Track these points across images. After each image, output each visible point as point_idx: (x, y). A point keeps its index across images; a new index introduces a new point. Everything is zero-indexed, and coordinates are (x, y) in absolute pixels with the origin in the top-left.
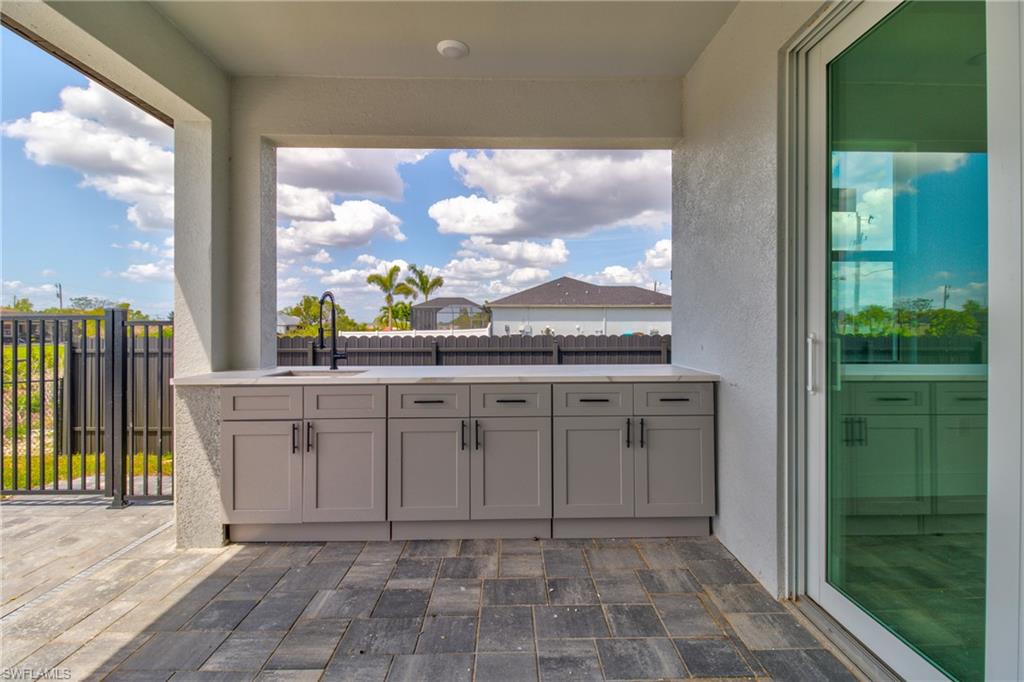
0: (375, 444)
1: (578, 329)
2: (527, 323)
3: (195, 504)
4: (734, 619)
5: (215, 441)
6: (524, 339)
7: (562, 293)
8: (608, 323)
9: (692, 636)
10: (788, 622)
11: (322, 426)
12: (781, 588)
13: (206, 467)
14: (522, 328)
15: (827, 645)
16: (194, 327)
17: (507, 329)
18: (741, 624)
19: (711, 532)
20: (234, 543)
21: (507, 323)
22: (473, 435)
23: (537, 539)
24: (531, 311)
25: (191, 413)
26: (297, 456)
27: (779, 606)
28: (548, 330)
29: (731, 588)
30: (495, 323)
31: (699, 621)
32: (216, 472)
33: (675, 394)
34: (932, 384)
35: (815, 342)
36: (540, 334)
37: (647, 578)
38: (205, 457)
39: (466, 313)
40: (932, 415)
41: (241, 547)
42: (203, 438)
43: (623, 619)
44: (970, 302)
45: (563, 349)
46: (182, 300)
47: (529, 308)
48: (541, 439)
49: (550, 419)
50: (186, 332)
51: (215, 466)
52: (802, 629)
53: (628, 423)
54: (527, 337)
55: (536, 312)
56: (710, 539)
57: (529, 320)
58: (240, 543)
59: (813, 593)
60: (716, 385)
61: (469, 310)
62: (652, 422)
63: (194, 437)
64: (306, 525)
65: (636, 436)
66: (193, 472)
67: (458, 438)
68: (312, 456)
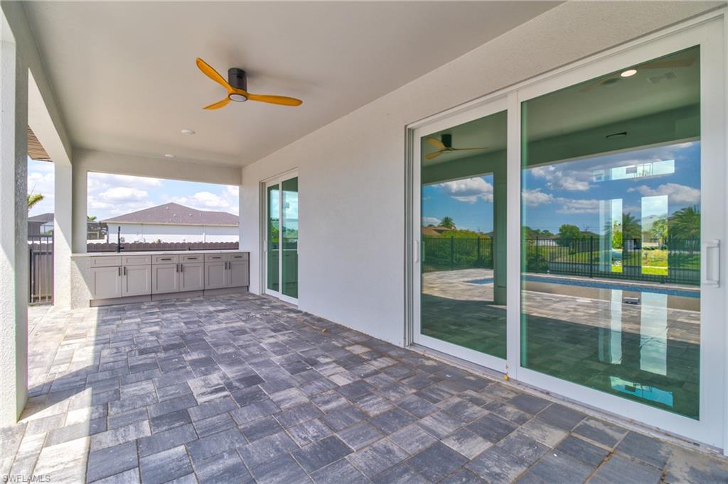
0: (147, 272)
2: (140, 235)
3: (79, 294)
5: (87, 274)
8: (207, 236)
11: (128, 268)
13: (83, 283)
19: (248, 290)
20: (93, 307)
22: (180, 268)
23: (199, 296)
25: (77, 266)
26: (120, 277)
28: (159, 241)
30: (110, 235)
33: (239, 256)
38: (82, 280)
41: (97, 308)
42: (82, 273)
47: (142, 225)
48: (201, 270)
49: (203, 264)
51: (87, 282)
53: (226, 263)
57: (142, 233)
58: (95, 306)
60: (249, 253)
62: (232, 263)
63: (79, 273)
64: (122, 298)
65: (228, 267)
66: (78, 285)
67: (175, 269)
68: (125, 277)
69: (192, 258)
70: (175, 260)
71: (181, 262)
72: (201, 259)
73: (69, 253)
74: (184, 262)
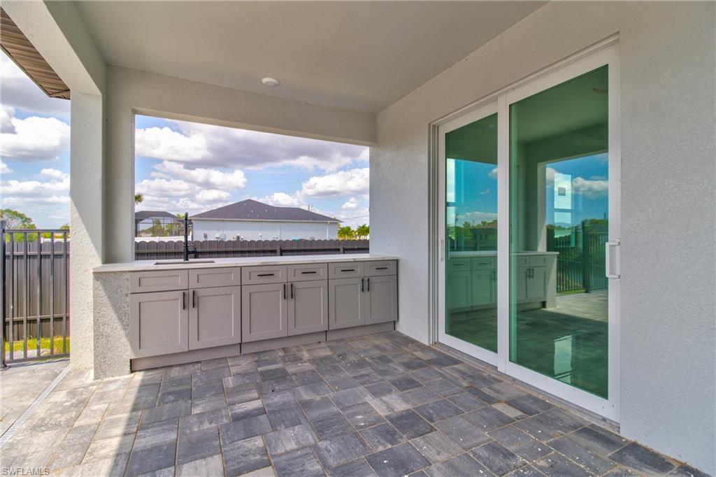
0: (234, 300)
1: (261, 236)
2: (221, 232)
3: (109, 349)
4: (415, 353)
5: (124, 307)
6: (220, 243)
7: (247, 211)
8: (282, 232)
9: (405, 360)
10: (435, 351)
11: (200, 292)
12: (429, 341)
13: (117, 324)
14: (218, 235)
15: (449, 354)
16: (87, 234)
17: (206, 236)
18: (419, 354)
19: (395, 329)
20: (136, 371)
21: (207, 232)
22: (290, 292)
23: (320, 343)
24: (225, 223)
25: (105, 290)
26: (185, 312)
27: (430, 347)
28: (238, 237)
29: (410, 345)
30: (195, 231)
31: (405, 356)
32: (125, 327)
33: (382, 267)
34: (471, 258)
35: (442, 241)
36: (232, 240)
37: (377, 347)
38: (116, 318)
39: (159, 223)
40: (471, 270)
41: (142, 373)
42: (114, 305)
43: (376, 361)
44: (466, 223)
45: (283, 248)
46: (77, 215)
47: (223, 221)
48: (322, 293)
49: (326, 281)
50: (81, 237)
51: (124, 323)
52: (440, 352)
53: (363, 280)
54: (222, 242)
55: (229, 223)
56: (395, 331)
57: (223, 229)
58: (140, 371)
59: (440, 341)
60: (398, 261)
61: (161, 221)
62: (372, 279)
63: (108, 306)
64: (190, 352)
65: (366, 286)
66: (107, 329)
67: (281, 294)
68: (195, 310)
69: (309, 271)
70: (281, 277)
71: (291, 279)
72: (322, 272)
73: (96, 262)
74: (297, 279)
